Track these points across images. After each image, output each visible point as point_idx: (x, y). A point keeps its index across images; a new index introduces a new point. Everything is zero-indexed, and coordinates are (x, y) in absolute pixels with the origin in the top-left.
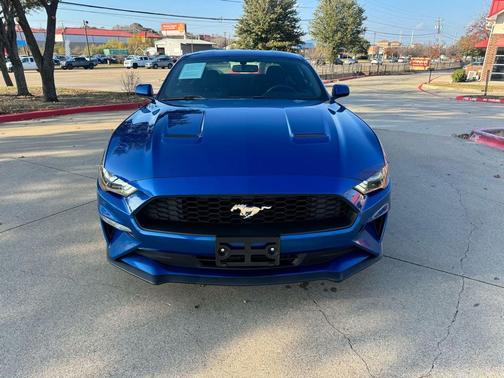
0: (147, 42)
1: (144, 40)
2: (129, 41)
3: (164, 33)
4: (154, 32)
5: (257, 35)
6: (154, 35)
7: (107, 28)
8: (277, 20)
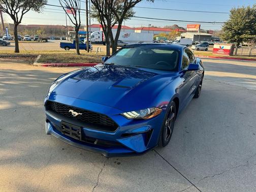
0: (178, 34)
1: (177, 33)
2: (169, 33)
3: (188, 29)
4: (183, 29)
5: (235, 31)
6: (183, 31)
7: (161, 27)
8: (250, 22)
